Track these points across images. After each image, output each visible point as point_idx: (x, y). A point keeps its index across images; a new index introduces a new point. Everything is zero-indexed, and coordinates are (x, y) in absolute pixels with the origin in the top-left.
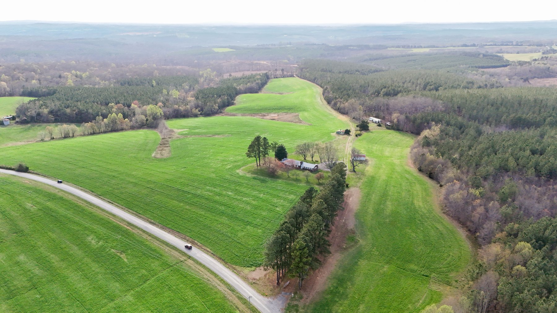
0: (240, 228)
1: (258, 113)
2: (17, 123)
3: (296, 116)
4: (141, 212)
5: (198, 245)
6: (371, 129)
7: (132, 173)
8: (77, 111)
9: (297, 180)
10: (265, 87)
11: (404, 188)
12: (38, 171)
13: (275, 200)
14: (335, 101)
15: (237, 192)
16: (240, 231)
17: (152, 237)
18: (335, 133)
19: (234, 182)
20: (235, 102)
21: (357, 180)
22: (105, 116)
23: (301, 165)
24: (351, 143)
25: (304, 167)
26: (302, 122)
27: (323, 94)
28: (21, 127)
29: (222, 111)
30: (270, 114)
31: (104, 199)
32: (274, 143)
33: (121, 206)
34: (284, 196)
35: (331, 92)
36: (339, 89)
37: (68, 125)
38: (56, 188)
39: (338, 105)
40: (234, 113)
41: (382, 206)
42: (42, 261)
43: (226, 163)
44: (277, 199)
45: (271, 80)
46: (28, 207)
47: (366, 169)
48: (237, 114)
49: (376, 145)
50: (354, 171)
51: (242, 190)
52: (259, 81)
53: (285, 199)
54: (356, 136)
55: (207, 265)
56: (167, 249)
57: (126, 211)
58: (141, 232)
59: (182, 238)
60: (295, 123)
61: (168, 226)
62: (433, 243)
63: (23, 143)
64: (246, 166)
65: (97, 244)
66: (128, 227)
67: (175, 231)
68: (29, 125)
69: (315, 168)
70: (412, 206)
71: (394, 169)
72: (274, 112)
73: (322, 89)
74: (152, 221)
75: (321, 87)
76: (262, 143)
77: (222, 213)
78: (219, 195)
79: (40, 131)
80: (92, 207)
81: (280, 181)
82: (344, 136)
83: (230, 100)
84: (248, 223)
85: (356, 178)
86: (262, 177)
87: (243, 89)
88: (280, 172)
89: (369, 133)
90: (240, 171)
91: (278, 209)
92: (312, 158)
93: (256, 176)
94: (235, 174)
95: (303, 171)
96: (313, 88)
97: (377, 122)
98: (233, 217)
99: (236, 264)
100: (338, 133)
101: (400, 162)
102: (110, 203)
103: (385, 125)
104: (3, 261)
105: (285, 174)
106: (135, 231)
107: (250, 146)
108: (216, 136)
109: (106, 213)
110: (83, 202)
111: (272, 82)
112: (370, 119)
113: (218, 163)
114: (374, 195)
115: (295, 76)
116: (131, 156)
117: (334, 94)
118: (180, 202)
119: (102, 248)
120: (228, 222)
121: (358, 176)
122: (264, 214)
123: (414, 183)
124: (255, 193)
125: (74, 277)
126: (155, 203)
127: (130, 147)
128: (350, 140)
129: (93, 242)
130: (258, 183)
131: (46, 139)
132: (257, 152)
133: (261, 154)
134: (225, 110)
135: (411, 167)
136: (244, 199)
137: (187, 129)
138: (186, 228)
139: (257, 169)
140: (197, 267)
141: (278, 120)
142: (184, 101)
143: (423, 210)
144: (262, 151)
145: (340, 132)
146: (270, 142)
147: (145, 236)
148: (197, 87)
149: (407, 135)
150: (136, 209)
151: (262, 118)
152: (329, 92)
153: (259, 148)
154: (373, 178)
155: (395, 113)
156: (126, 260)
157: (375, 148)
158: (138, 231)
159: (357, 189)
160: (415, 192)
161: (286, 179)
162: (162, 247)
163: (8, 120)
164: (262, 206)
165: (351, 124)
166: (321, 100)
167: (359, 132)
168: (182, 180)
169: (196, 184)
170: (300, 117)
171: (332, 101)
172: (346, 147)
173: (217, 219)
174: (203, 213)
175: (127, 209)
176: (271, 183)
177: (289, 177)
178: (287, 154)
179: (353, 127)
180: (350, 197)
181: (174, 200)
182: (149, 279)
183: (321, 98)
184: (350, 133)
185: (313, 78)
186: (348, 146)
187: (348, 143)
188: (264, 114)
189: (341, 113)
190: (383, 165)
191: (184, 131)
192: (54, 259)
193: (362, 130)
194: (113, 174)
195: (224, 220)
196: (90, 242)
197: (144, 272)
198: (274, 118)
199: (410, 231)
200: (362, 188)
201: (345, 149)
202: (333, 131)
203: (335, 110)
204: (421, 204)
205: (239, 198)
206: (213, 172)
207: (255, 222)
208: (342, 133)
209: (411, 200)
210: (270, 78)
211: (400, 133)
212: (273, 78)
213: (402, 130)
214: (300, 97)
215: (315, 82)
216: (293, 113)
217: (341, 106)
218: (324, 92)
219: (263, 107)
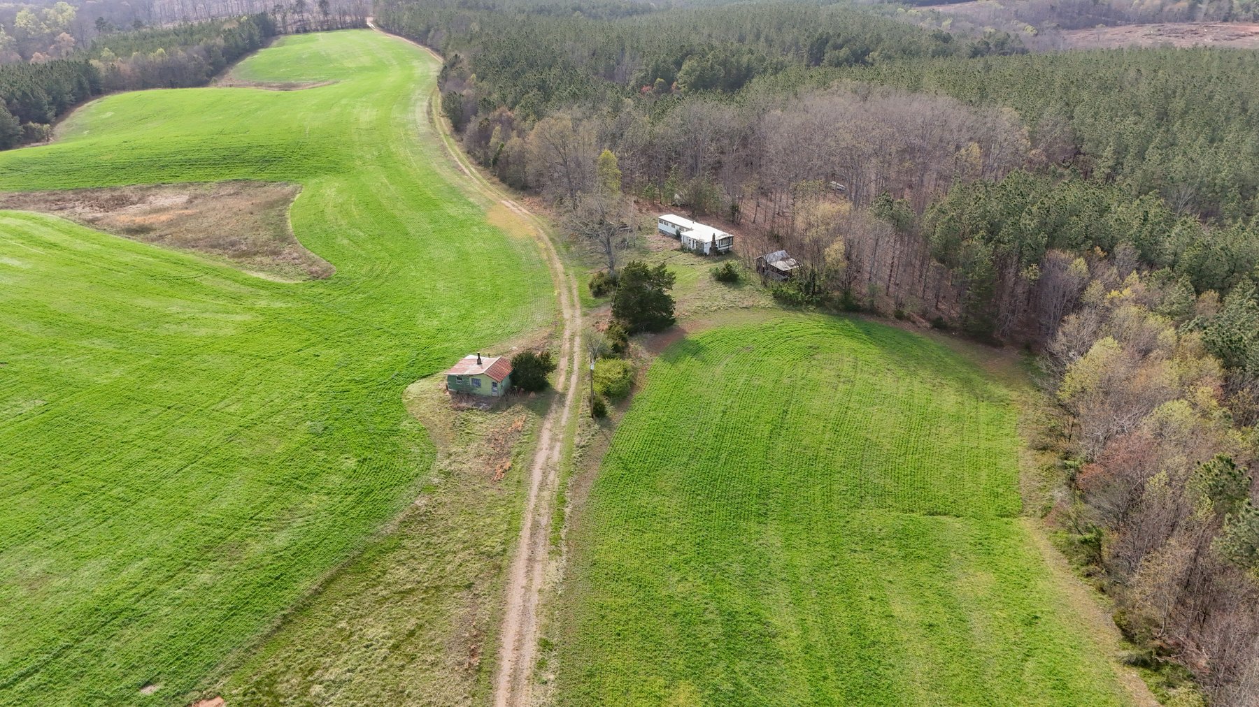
3: (271, 205)
6: (686, 317)
10: (241, 64)
14: (481, 116)
20: (57, 126)
27: (441, 85)
30: (154, 192)
35: (474, 76)
36: (506, 63)
39: (493, 140)
45: (282, 38)
52: (220, 41)
54: (597, 410)
60: (243, 255)
73: (440, 64)
75: (444, 55)
96: (415, 63)
97: (707, 250)
100: (462, 387)
103: (763, 274)
111: (282, 44)
112: (661, 226)
115: (369, 24)
117: (485, 85)
145: (476, 381)
151: (97, 218)
152: (462, 78)
166: (429, 113)
170: (288, 214)
171: (470, 121)
183: (430, 105)
184: (551, 384)
185: (422, 27)
189: (510, 185)
193: (630, 332)
198: (152, 220)
202: (442, 352)
203: (480, 164)
208: (487, 391)
210: (280, 33)
211: (868, 333)
212: (293, 33)
213: (873, 311)
214: (344, 102)
215: (429, 41)
216: (271, 187)
217: (509, 143)
218: (444, 77)
219: (144, 151)
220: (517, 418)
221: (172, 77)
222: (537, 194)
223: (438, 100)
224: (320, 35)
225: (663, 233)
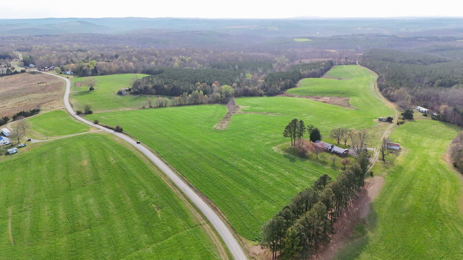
0: (258, 201)
1: (313, 96)
2: (131, 93)
3: (346, 100)
4: (185, 175)
5: (218, 212)
6: (415, 118)
7: (192, 141)
8: (172, 87)
9: (324, 163)
10: (327, 73)
11: (431, 183)
12: (129, 132)
13: (298, 180)
14: (386, 89)
15: (267, 167)
16: (257, 204)
17: (186, 198)
18: (378, 119)
19: (267, 158)
20: (297, 85)
21: (384, 168)
22: (190, 92)
23: (332, 149)
24: (390, 130)
25: (334, 151)
26: (351, 106)
27: (378, 81)
28: (133, 96)
29: (283, 92)
30: (323, 97)
31: (163, 161)
32: (310, 126)
33: (173, 168)
34: (307, 176)
35: (385, 80)
36: (393, 77)
37: (162, 97)
38: (134, 147)
39: (388, 93)
40: (293, 94)
41: (402, 199)
42: (102, 206)
43: (266, 139)
44: (299, 179)
45: (335, 66)
46: (110, 160)
47: (397, 159)
48: (295, 95)
49: (416, 135)
50: (383, 160)
51: (271, 166)
52: (323, 68)
53: (307, 179)
54: (398, 124)
55: (219, 232)
56: (193, 211)
57: (175, 172)
58: (179, 193)
59: (208, 203)
60: (344, 106)
61: (201, 191)
62: (449, 247)
63: (130, 109)
64: (283, 144)
65: (144, 198)
66: (171, 187)
67: (205, 196)
68: (138, 96)
69: (344, 153)
70: (435, 203)
71: (427, 161)
72: (328, 95)
73: (377, 76)
74: (191, 184)
75: (378, 74)
76: (298, 125)
77: (247, 185)
78: (250, 168)
79: (144, 101)
80: (153, 166)
81: (308, 161)
82: (385, 123)
83: (293, 83)
84: (266, 198)
85: (383, 167)
86: (293, 156)
87: (307, 74)
88: (310, 153)
89: (412, 123)
90: (276, 148)
91: (297, 188)
92: (345, 142)
93: (288, 154)
94: (271, 150)
95: (332, 155)
96: (370, 75)
97: (424, 112)
98: (255, 191)
99: (243, 235)
100: (380, 120)
101: (437, 154)
102: (167, 164)
103: (432, 115)
104: (78, 201)
105: (315, 155)
106: (175, 191)
107: (287, 127)
108: (270, 114)
109: (161, 172)
110: (148, 161)
111: (335, 68)
112: (417, 108)
113: (261, 139)
114: (396, 187)
115: (357, 63)
116: (198, 126)
117: (388, 82)
118: (218, 170)
119: (147, 202)
120: (249, 194)
121: (386, 165)
122: (283, 191)
123: (445, 179)
124: (282, 170)
125: (118, 223)
126: (199, 168)
127: (201, 118)
128: (390, 127)
129: (142, 195)
130: (287, 161)
131: (147, 107)
132: (293, 133)
133: (296, 135)
134: (286, 91)
135: (446, 161)
136: (271, 174)
137: (250, 107)
138: (214, 195)
139: (291, 148)
140: (211, 232)
141: (329, 103)
142: (255, 82)
143: (447, 209)
144: (298, 132)
145: (382, 119)
146: (306, 125)
147: (181, 197)
148: (269, 71)
149: (453, 127)
150: (182, 172)
151: (316, 100)
152: (383, 80)
153: (295, 129)
154: (401, 168)
155: (444, 104)
156: (159, 216)
157: (413, 137)
158: (178, 191)
159: (382, 177)
160: (443, 189)
161: (314, 160)
162: (190, 209)
163: (125, 91)
164: (284, 184)
165: (396, 111)
166: (374, 87)
167: (402, 120)
168: (226, 151)
169: (235, 156)
170: (349, 102)
171: (383, 89)
172: (383, 134)
173: (242, 190)
174: (232, 182)
175: (176, 171)
176: (299, 163)
177: (317, 159)
178: (320, 137)
179: (396, 115)
180: (371, 186)
181: (213, 167)
182: (170, 236)
183: (374, 85)
184: (392, 121)
185: (372, 66)
186: (386, 134)
187: (387, 131)
188: (319, 96)
189: (390, 101)
190: (416, 156)
191: (246, 108)
192: (111, 205)
193: (405, 119)
194: (178, 140)
195: (248, 192)
196: (140, 196)
197: (169, 229)
198: (326, 101)
199: (426, 230)
200: (386, 178)
201: (382, 136)
202: (377, 117)
203: (385, 97)
204: (446, 202)
205: (266, 173)
206: (253, 147)
207: (272, 198)
208: (384, 120)
209: (436, 196)
210: (334, 65)
211: (445, 124)
212: (337, 65)
213: (449, 122)
214: (355, 83)
215: (374, 70)
216: (344, 98)
217: (391, 93)
218: (378, 80)
219: (319, 90)
220: (387, 123)
221: (314, 75)
222: (395, 102)
223: (376, 84)
224: (345, 66)
225: (417, 109)
